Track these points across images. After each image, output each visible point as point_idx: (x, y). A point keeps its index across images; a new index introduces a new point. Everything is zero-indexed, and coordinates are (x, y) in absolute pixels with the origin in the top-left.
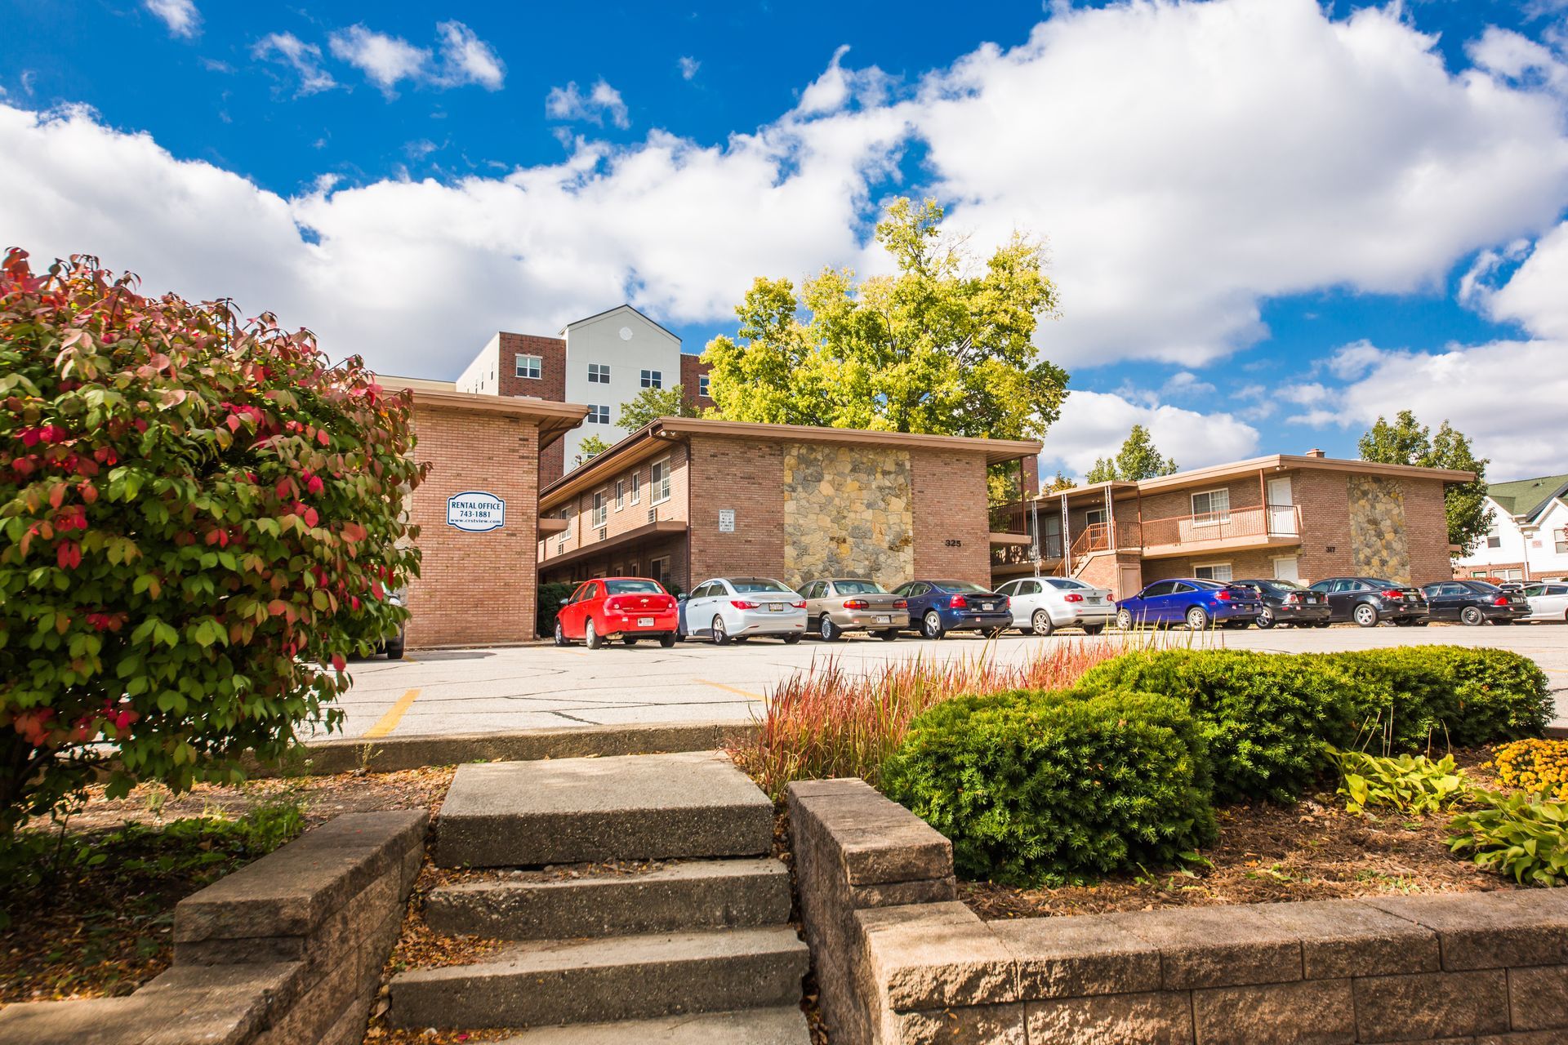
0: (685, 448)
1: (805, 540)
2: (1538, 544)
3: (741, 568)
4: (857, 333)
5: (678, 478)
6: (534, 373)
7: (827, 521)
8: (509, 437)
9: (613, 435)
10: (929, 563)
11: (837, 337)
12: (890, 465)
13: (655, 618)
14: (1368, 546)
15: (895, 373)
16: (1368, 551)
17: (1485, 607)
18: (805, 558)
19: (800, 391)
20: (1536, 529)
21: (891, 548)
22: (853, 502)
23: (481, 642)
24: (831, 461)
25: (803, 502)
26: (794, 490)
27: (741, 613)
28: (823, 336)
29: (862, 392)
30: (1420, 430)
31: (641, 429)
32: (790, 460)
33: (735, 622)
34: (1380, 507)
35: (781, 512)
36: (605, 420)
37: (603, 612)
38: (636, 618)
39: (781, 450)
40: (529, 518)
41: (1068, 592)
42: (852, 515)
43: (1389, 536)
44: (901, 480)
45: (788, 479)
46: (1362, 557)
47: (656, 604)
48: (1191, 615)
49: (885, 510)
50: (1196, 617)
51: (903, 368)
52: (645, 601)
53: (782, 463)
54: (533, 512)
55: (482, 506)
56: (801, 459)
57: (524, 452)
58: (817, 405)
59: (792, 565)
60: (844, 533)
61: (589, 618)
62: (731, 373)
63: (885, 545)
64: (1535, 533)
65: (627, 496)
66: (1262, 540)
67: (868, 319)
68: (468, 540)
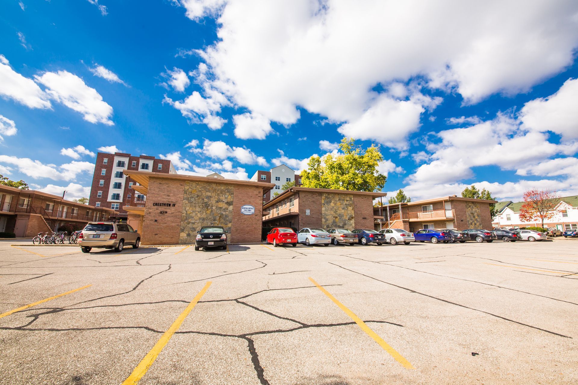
0: (298, 194)
1: (327, 217)
2: (502, 218)
3: (312, 224)
4: (337, 168)
5: (296, 202)
6: (265, 179)
7: (332, 213)
8: (256, 192)
9: (280, 192)
10: (358, 223)
11: (332, 169)
12: (348, 199)
13: (291, 239)
14: (471, 220)
15: (346, 177)
16: (471, 221)
17: (510, 237)
18: (327, 222)
19: (322, 181)
20: (501, 214)
21: (349, 219)
22: (339, 208)
23: (248, 242)
24: (334, 197)
25: (327, 208)
26: (324, 205)
27: (314, 238)
28: (328, 169)
29: (337, 181)
30: (477, 190)
31: (287, 190)
32: (323, 197)
33: (312, 240)
34: (474, 210)
35: (321, 210)
36: (279, 188)
37: (278, 238)
38: (286, 239)
39: (321, 195)
40: (260, 211)
41: (401, 233)
42: (339, 211)
43: (476, 217)
44: (351, 202)
45: (323, 202)
46: (470, 222)
47: (292, 235)
48: (433, 239)
49: (347, 210)
50: (434, 240)
51: (347, 176)
52: (289, 235)
53: (321, 198)
54: (261, 210)
55: (249, 208)
56: (326, 197)
57: (259, 195)
58: (326, 185)
59: (324, 223)
60: (337, 216)
61: (274, 239)
62: (307, 178)
63: (347, 219)
64: (501, 216)
65: (284, 206)
66: (444, 218)
67: (339, 164)
68: (246, 217)
